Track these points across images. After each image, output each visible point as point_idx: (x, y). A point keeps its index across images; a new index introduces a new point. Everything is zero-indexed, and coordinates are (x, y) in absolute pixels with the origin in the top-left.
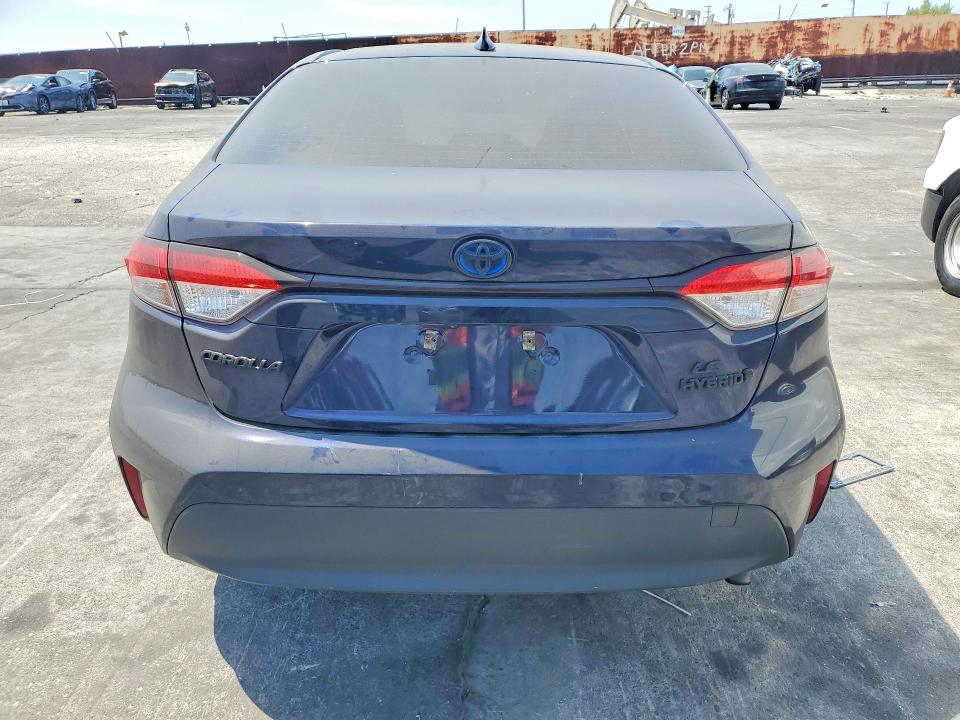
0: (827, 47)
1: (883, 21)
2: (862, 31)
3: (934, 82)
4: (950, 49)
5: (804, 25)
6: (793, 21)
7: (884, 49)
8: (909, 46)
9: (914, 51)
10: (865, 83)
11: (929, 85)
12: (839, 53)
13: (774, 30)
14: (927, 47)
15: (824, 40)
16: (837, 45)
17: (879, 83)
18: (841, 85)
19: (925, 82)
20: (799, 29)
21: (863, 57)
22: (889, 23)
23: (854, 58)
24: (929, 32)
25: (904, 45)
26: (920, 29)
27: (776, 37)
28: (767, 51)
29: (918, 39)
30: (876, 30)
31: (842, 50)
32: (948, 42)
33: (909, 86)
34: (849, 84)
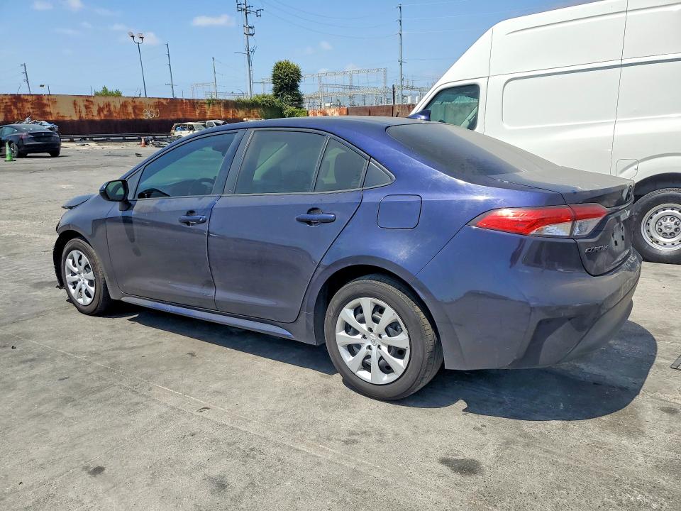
0: (51, 114)
1: (85, 99)
2: (72, 105)
3: (127, 138)
4: (130, 118)
5: (30, 98)
6: (20, 95)
7: (90, 117)
8: (105, 116)
9: (108, 118)
10: (85, 139)
11: (125, 140)
12: (60, 118)
13: (7, 101)
14: (117, 117)
15: (48, 109)
16: (58, 113)
17: (94, 139)
18: (69, 140)
19: (122, 138)
20: (26, 101)
21: (78, 121)
22: (88, 101)
23: (72, 122)
24: (115, 107)
25: (102, 115)
26: (109, 105)
27: (10, 106)
28: (6, 115)
29: (109, 111)
30: (81, 104)
31: (63, 116)
32: (128, 113)
33: (113, 141)
34: (75, 139)
